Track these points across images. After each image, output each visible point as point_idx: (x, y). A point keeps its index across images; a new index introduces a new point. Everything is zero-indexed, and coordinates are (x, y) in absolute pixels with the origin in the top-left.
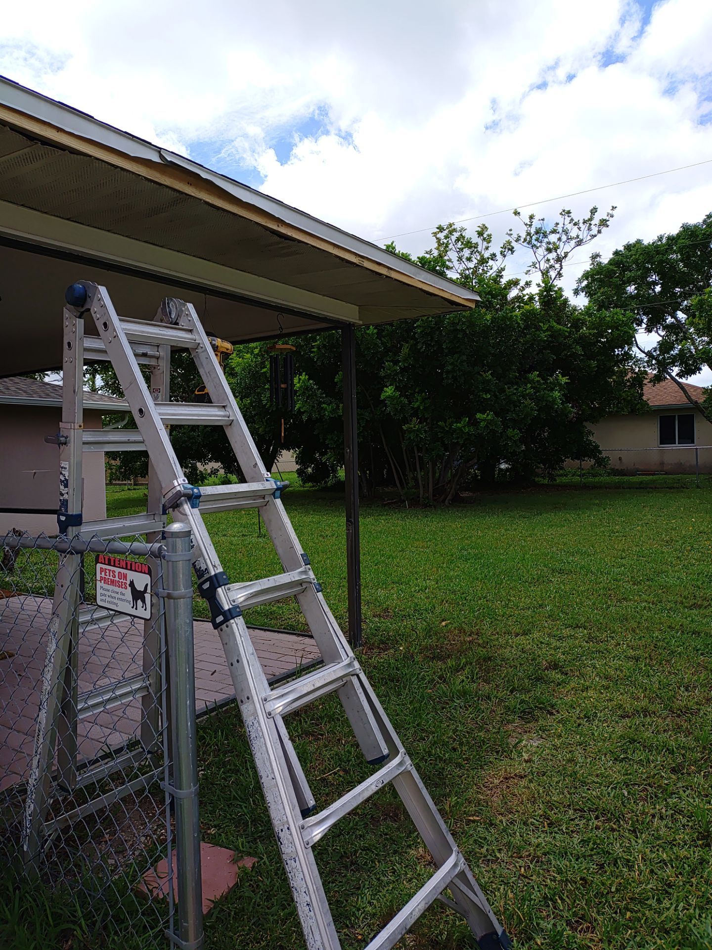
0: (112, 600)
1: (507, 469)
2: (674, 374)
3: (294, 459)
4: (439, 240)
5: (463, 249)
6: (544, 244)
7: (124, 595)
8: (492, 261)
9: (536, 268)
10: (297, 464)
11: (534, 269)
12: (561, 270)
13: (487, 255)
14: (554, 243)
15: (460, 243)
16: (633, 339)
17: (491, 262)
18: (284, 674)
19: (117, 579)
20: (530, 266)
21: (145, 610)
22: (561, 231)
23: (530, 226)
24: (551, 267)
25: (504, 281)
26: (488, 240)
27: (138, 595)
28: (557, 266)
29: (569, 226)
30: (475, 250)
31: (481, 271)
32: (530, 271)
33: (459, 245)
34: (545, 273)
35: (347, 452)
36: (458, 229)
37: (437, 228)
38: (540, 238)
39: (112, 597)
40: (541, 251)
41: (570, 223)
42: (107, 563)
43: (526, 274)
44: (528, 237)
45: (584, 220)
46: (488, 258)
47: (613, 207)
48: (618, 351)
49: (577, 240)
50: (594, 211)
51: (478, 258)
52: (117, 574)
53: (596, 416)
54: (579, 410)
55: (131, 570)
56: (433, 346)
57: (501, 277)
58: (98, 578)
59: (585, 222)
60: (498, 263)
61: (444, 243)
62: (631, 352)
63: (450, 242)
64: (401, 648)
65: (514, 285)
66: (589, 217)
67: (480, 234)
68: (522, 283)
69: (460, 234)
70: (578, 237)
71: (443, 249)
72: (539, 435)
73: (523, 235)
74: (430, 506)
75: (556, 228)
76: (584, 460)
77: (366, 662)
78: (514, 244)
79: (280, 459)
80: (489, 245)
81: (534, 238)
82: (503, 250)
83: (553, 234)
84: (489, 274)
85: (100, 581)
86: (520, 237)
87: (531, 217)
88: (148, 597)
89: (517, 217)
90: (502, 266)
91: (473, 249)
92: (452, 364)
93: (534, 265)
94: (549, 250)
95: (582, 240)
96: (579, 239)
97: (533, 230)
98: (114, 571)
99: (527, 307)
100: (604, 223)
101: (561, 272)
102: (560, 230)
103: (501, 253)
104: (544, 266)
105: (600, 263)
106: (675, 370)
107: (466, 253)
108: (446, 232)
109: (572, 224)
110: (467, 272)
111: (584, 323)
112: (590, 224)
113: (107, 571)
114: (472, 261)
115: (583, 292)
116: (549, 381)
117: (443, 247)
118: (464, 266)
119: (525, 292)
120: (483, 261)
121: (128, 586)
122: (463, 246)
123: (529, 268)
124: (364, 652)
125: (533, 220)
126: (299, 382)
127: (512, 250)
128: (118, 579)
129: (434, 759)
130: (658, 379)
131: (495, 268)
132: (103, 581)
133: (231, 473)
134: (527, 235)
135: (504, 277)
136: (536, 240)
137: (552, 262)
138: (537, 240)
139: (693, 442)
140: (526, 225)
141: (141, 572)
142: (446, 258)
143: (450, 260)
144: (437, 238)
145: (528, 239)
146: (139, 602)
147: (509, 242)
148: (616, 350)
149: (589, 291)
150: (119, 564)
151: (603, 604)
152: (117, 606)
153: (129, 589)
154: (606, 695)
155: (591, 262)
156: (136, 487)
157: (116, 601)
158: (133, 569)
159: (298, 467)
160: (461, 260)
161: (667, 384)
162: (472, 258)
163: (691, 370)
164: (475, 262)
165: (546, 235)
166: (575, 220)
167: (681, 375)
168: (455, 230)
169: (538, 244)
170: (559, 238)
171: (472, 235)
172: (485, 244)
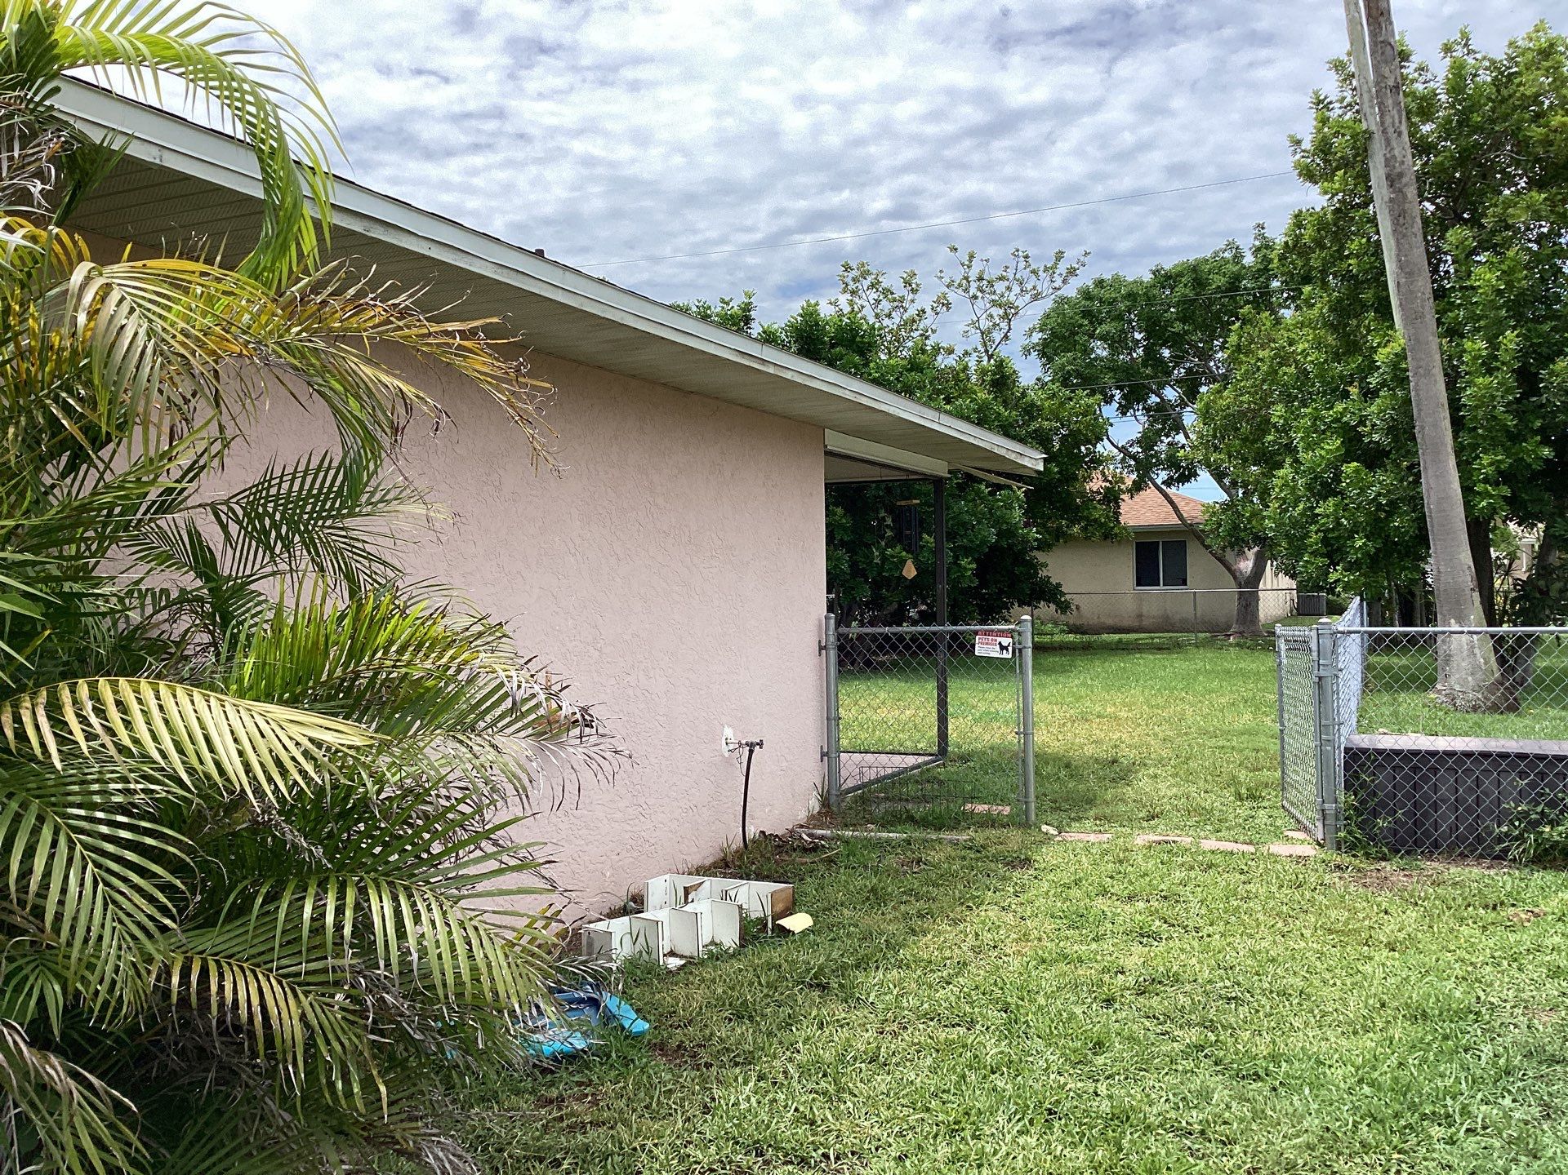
2: (1159, 481)
6: (986, 294)
9: (976, 328)
11: (972, 329)
12: (1008, 332)
13: (912, 310)
14: (1001, 295)
15: (875, 291)
17: (918, 321)
20: (967, 326)
22: (1012, 279)
23: (970, 267)
24: (996, 326)
25: (930, 346)
26: (916, 290)
28: (1004, 326)
29: (1024, 273)
30: (899, 305)
31: (905, 334)
33: (875, 294)
34: (986, 334)
36: (873, 272)
37: (843, 267)
38: (982, 284)
40: (981, 304)
41: (1025, 269)
43: (963, 335)
44: (965, 282)
45: (1045, 266)
46: (915, 315)
47: (1086, 253)
49: (1033, 293)
50: (1059, 256)
51: (901, 314)
53: (1055, 539)
57: (928, 338)
59: (1046, 269)
60: (928, 323)
61: (852, 289)
63: (861, 287)
65: (946, 353)
66: (1053, 264)
67: (907, 283)
68: (957, 349)
69: (875, 278)
70: (1035, 288)
73: (959, 279)
75: (1005, 274)
76: (1036, 607)
78: (950, 295)
80: (918, 297)
81: (974, 285)
82: (936, 306)
83: (1001, 282)
86: (954, 281)
87: (971, 257)
89: (953, 253)
90: (934, 329)
91: (897, 303)
93: (973, 322)
94: (994, 303)
95: (1041, 292)
96: (1036, 293)
97: (973, 274)
100: (1072, 271)
101: (1009, 334)
102: (1011, 277)
103: (932, 309)
104: (985, 324)
106: (1163, 475)
107: (886, 305)
108: (856, 274)
109: (1028, 270)
112: (1054, 273)
115: (1035, 354)
117: (852, 294)
118: (882, 324)
122: (880, 296)
123: (967, 328)
125: (974, 261)
127: (948, 305)
130: (1138, 487)
131: (923, 329)
134: (964, 280)
135: (932, 340)
136: (977, 289)
137: (996, 320)
138: (977, 286)
139: (1184, 583)
140: (964, 265)
145: (964, 285)
147: (941, 292)
148: (1082, 447)
160: (879, 315)
161: (1150, 494)
162: (894, 314)
163: (1185, 475)
164: (897, 320)
165: (991, 283)
166: (1033, 266)
167: (1168, 482)
168: (868, 273)
169: (979, 294)
170: (1009, 288)
171: (893, 280)
172: (911, 296)
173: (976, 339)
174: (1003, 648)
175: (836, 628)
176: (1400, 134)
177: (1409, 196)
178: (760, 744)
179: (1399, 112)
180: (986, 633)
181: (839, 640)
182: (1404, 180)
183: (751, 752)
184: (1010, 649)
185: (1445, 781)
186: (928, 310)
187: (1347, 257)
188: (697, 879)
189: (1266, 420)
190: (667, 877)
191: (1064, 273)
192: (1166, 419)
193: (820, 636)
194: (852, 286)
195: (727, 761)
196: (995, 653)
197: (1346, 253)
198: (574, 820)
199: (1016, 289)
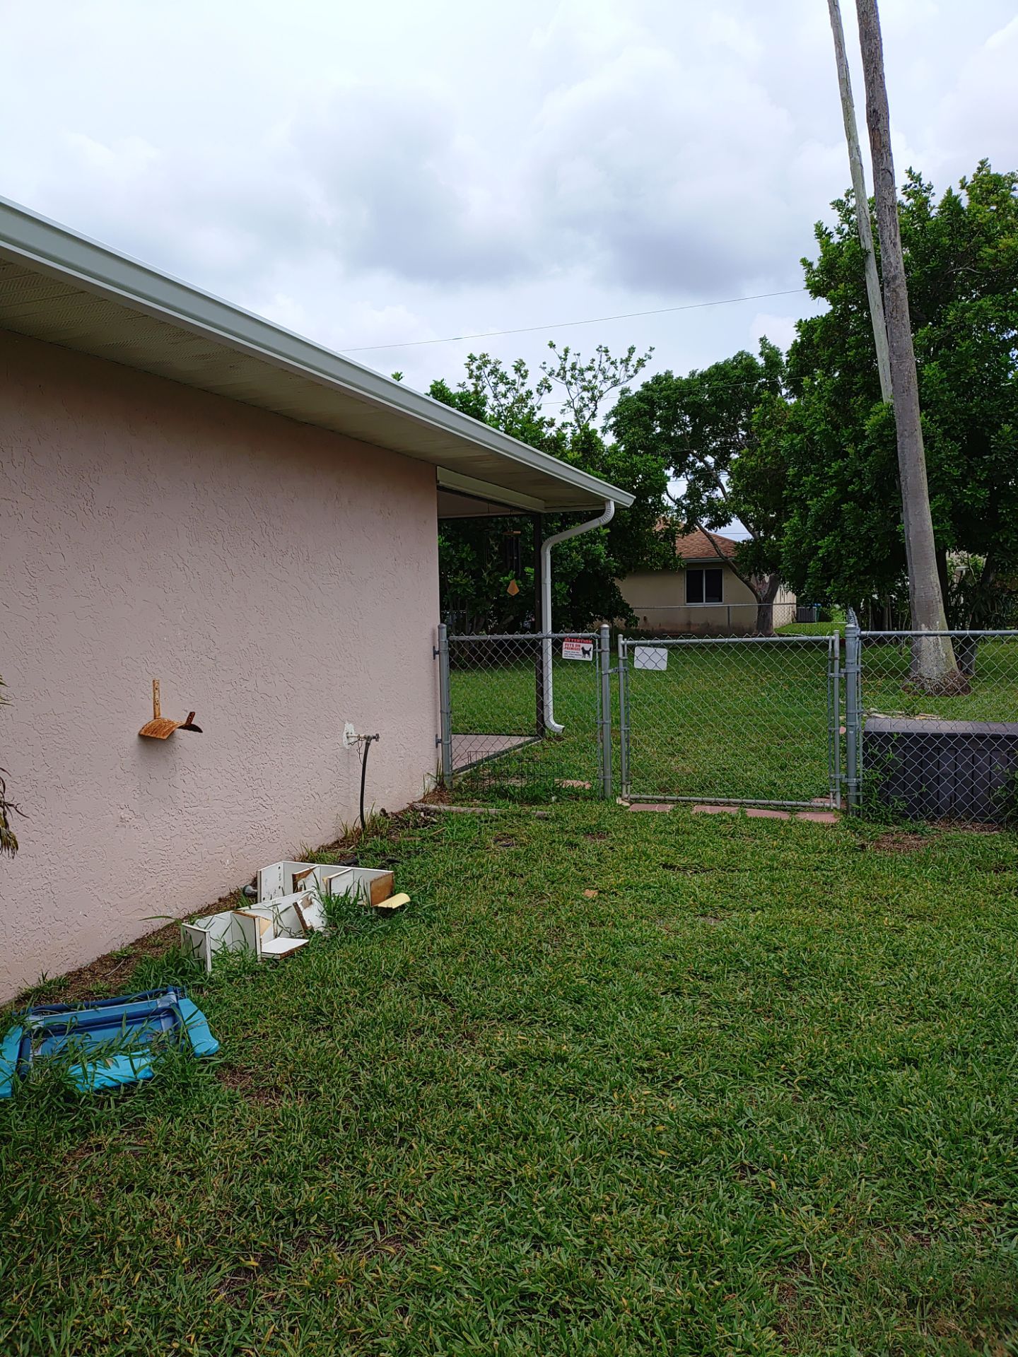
2: (703, 525)
4: (471, 371)
5: (497, 384)
6: (579, 381)
8: (528, 399)
9: (571, 406)
11: (568, 409)
12: (594, 409)
13: (523, 392)
14: (590, 382)
15: (494, 377)
16: (664, 487)
20: (565, 405)
22: (597, 369)
23: (565, 360)
24: (585, 406)
26: (525, 376)
28: (592, 405)
29: (606, 365)
30: (512, 386)
31: (517, 411)
32: (565, 410)
33: (494, 379)
34: (578, 412)
36: (492, 361)
37: (470, 358)
38: (575, 374)
40: (575, 389)
41: (607, 361)
43: (562, 414)
44: (563, 372)
45: (622, 359)
46: (524, 396)
47: (651, 349)
49: (613, 380)
50: (632, 350)
53: (628, 568)
57: (535, 415)
59: (622, 361)
60: (534, 401)
62: (661, 500)
63: (483, 373)
65: (549, 425)
66: (627, 356)
67: (517, 370)
69: (494, 366)
70: (614, 376)
73: (558, 369)
75: (592, 365)
76: (613, 619)
78: (550, 381)
80: (526, 381)
81: (569, 373)
82: (540, 388)
83: (589, 372)
84: (524, 412)
86: (554, 371)
87: (566, 351)
89: (552, 349)
90: (537, 405)
91: (509, 385)
93: (569, 403)
94: (584, 388)
95: (619, 380)
96: (615, 379)
97: (568, 366)
100: (641, 363)
101: (595, 412)
102: (596, 367)
103: (538, 391)
104: (577, 404)
106: (706, 521)
107: (502, 388)
108: (479, 363)
109: (609, 362)
112: (628, 365)
115: (611, 429)
117: (477, 380)
120: (519, 399)
122: (498, 381)
123: (564, 408)
125: (568, 354)
127: (549, 388)
130: (688, 529)
134: (562, 370)
135: (538, 416)
136: (570, 376)
137: (587, 401)
138: (572, 376)
139: (721, 600)
140: (561, 358)
142: (482, 394)
144: (469, 369)
145: (562, 375)
147: (547, 380)
149: (616, 428)
155: (620, 398)
160: (496, 395)
161: (697, 536)
162: (508, 395)
163: (721, 522)
164: (511, 400)
165: (582, 372)
166: (613, 359)
167: (710, 526)
168: (489, 362)
169: (573, 381)
170: (595, 377)
171: (508, 369)
172: (521, 380)
173: (570, 417)
174: (585, 652)
175: (448, 636)
176: (895, 245)
177: (901, 294)
178: (376, 738)
179: (895, 227)
180: (572, 639)
181: (450, 646)
182: (898, 282)
183: (368, 745)
184: (591, 653)
185: (946, 758)
186: (534, 392)
187: (848, 349)
188: (307, 866)
189: (784, 477)
190: (281, 864)
191: (635, 363)
192: (707, 478)
193: (434, 642)
194: (476, 373)
195: (348, 752)
196: (579, 656)
197: (847, 346)
198: (188, 817)
199: (600, 377)
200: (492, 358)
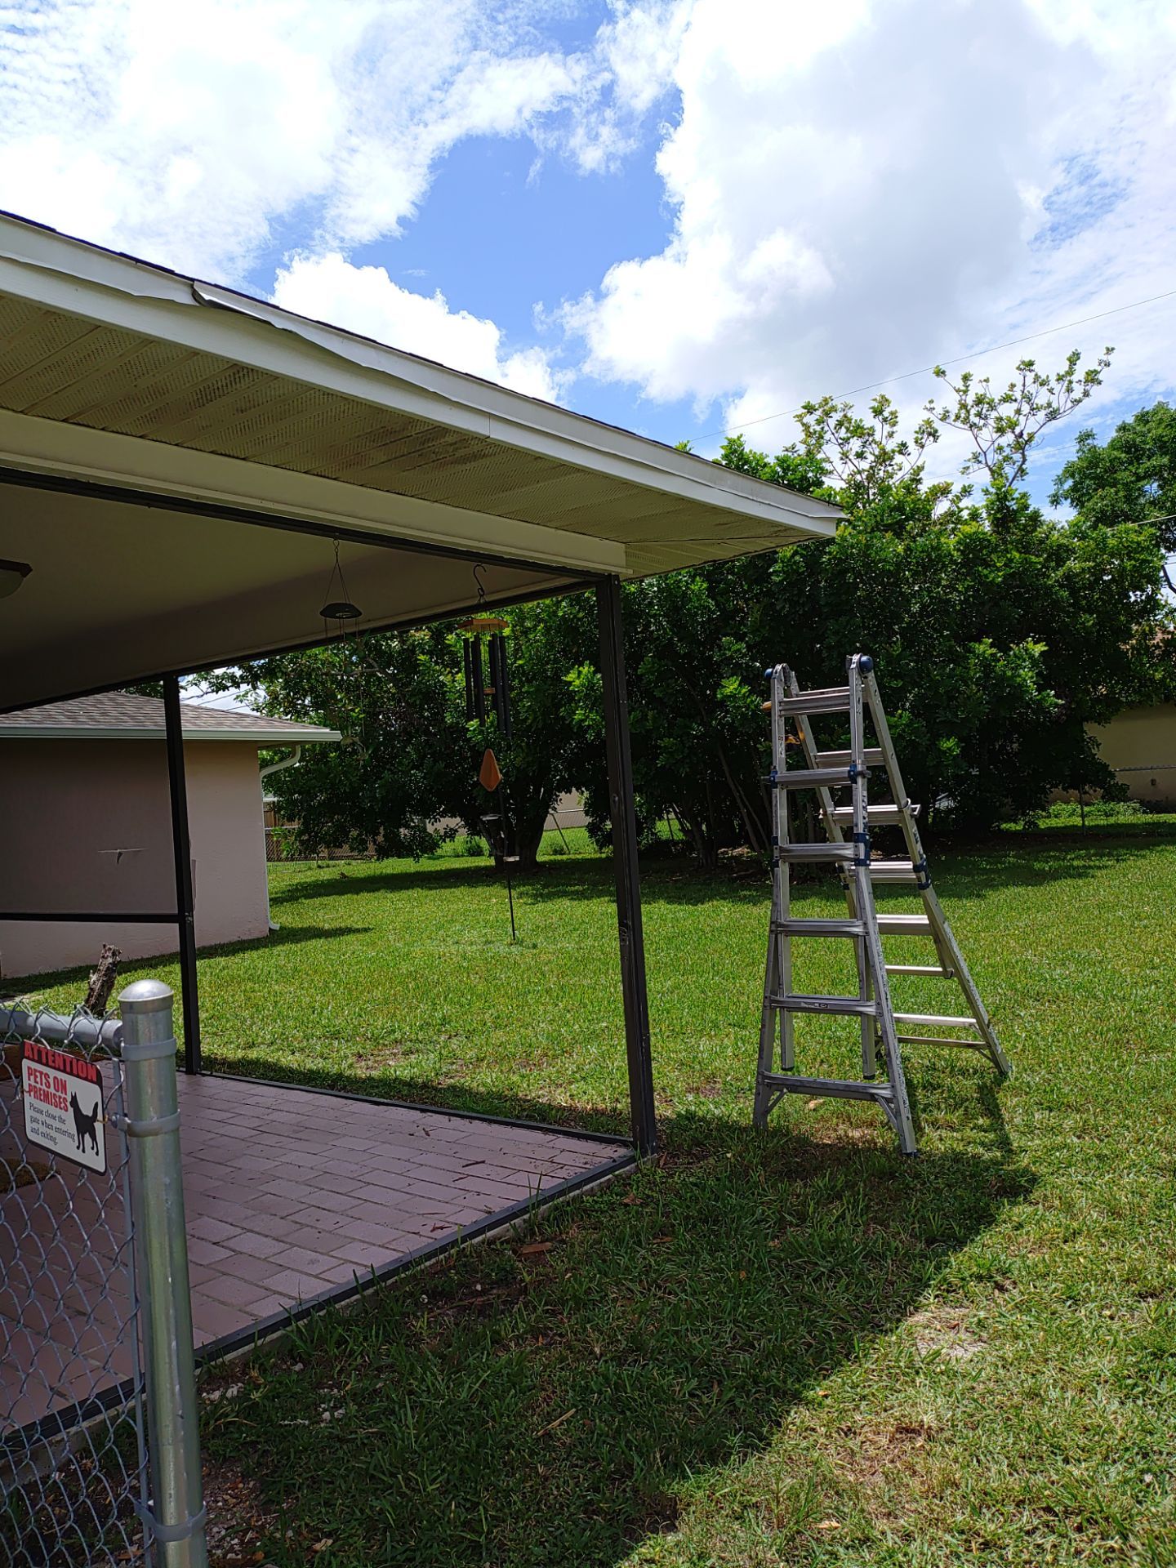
0: (49, 1131)
1: (949, 811)
3: (583, 806)
4: (806, 427)
5: (849, 439)
6: (991, 422)
7: (63, 1122)
8: (901, 456)
9: (980, 462)
10: (587, 815)
11: (976, 466)
12: (1023, 463)
13: (890, 445)
14: (1009, 419)
15: (843, 430)
16: (1162, 574)
17: (898, 458)
18: (507, 1209)
19: (52, 1090)
20: (969, 460)
21: (97, 1154)
22: (1019, 398)
23: (965, 392)
24: (1007, 459)
25: (924, 488)
26: (892, 420)
27: (85, 1125)
28: (1017, 457)
29: (1032, 388)
30: (871, 439)
31: (881, 474)
32: (968, 467)
33: (843, 433)
34: (997, 472)
35: (614, 801)
36: (840, 406)
37: (804, 407)
38: (984, 411)
39: (48, 1126)
40: (987, 434)
41: (1034, 382)
42: (36, 1058)
43: (963, 473)
44: (963, 411)
45: (1058, 374)
46: (893, 451)
47: (1108, 349)
48: (1136, 595)
49: (1048, 411)
50: (1074, 359)
51: (877, 453)
52: (51, 1080)
53: (1108, 710)
54: (1070, 703)
55: (71, 1073)
56: (803, 605)
57: (919, 481)
58: (26, 1088)
59: (1059, 378)
60: (912, 458)
61: (815, 432)
62: (1159, 597)
63: (826, 428)
64: (729, 1155)
65: (942, 494)
66: (1067, 369)
67: (878, 412)
68: (956, 489)
69: (842, 414)
70: (1049, 405)
71: (814, 441)
72: (1003, 747)
73: (954, 409)
74: (812, 879)
75: (1011, 393)
77: (662, 1183)
78: (937, 424)
79: (559, 807)
80: (895, 429)
81: (973, 411)
82: (920, 436)
83: (1007, 404)
84: (896, 477)
85: (29, 1092)
86: (948, 412)
87: (966, 378)
88: (98, 1126)
89: (941, 379)
90: (919, 464)
91: (867, 437)
92: (836, 633)
93: (976, 458)
94: (1001, 431)
95: (1058, 409)
96: (1051, 409)
97: (970, 399)
98: (47, 1075)
99: (967, 529)
100: (1092, 378)
101: (1024, 466)
102: (1018, 395)
103: (916, 442)
104: (993, 458)
105: (1095, 447)
107: (855, 445)
108: (819, 413)
109: (1038, 384)
110: (858, 477)
111: (1070, 551)
112: (1071, 382)
113: (38, 1074)
114: (865, 458)
115: (1066, 499)
116: (1012, 653)
117: (816, 439)
118: (852, 467)
119: (961, 505)
120: (884, 457)
121: (68, 1104)
122: (849, 435)
123: (969, 464)
124: (662, 1163)
125: (969, 382)
126: (579, 677)
127: (934, 435)
128: (54, 1092)
129: (763, 1389)
131: (907, 467)
132: (32, 1093)
133: (478, 834)
134: (961, 408)
135: (924, 482)
136: (976, 415)
137: (1007, 451)
138: (979, 415)
140: (958, 391)
141: (86, 1079)
142: (820, 456)
143: (827, 460)
144: (803, 425)
145: (963, 415)
146: (87, 1136)
147: (929, 422)
148: (1131, 594)
149: (1078, 497)
150: (54, 1062)
151: (1114, 1060)
152: (56, 1143)
153: (71, 1110)
154: (1110, 1249)
155: (1078, 448)
156: (331, 862)
157: (53, 1133)
158: (75, 1072)
159: (589, 820)
160: (847, 457)
165: (994, 406)
166: (1044, 377)
168: (834, 409)
169: (982, 422)
170: (1017, 410)
173: (981, 478)
186: (911, 443)
194: (814, 428)
199: (1026, 409)
200: (838, 403)
